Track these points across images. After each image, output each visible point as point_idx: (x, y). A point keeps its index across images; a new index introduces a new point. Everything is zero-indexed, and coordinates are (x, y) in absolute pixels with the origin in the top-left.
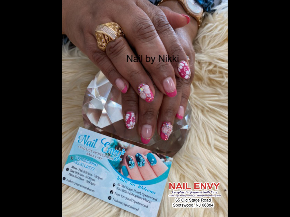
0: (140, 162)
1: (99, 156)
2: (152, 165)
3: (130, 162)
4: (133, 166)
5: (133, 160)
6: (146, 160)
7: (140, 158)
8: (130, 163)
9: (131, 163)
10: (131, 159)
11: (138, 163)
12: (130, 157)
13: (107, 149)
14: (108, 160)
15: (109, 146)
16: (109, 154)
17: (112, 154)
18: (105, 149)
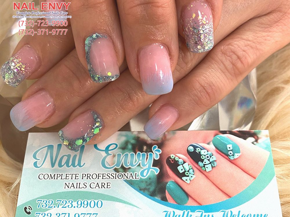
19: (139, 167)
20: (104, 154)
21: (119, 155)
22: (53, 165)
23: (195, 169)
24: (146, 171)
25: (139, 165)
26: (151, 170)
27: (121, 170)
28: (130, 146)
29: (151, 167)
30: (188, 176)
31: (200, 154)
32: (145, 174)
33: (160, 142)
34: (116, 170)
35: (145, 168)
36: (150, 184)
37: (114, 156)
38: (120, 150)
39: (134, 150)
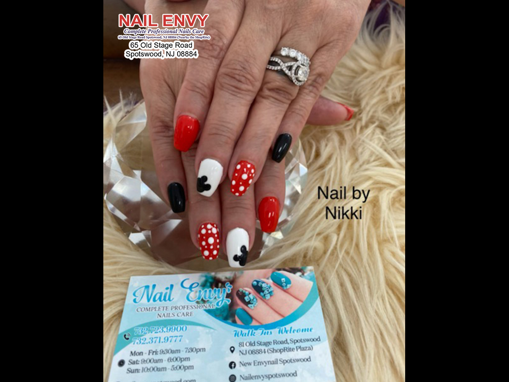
0: (263, 292)
1: (185, 311)
2: (285, 288)
3: (246, 299)
4: (254, 303)
5: (250, 294)
6: (272, 285)
7: (261, 286)
8: (247, 301)
9: (249, 300)
10: (247, 293)
11: (262, 294)
12: (244, 291)
13: (198, 294)
14: (205, 310)
15: (199, 288)
16: (202, 300)
17: (208, 299)
18: (192, 295)
19: (215, 300)
20: (188, 291)
21: (200, 291)
22: (149, 300)
23: (258, 299)
24: (221, 302)
25: (215, 298)
26: (224, 301)
27: (201, 302)
28: (208, 284)
29: (225, 298)
30: (252, 304)
31: (261, 287)
32: (219, 304)
33: (231, 279)
34: (198, 302)
35: (220, 299)
36: (224, 311)
37: (196, 292)
38: (201, 288)
39: (211, 286)
